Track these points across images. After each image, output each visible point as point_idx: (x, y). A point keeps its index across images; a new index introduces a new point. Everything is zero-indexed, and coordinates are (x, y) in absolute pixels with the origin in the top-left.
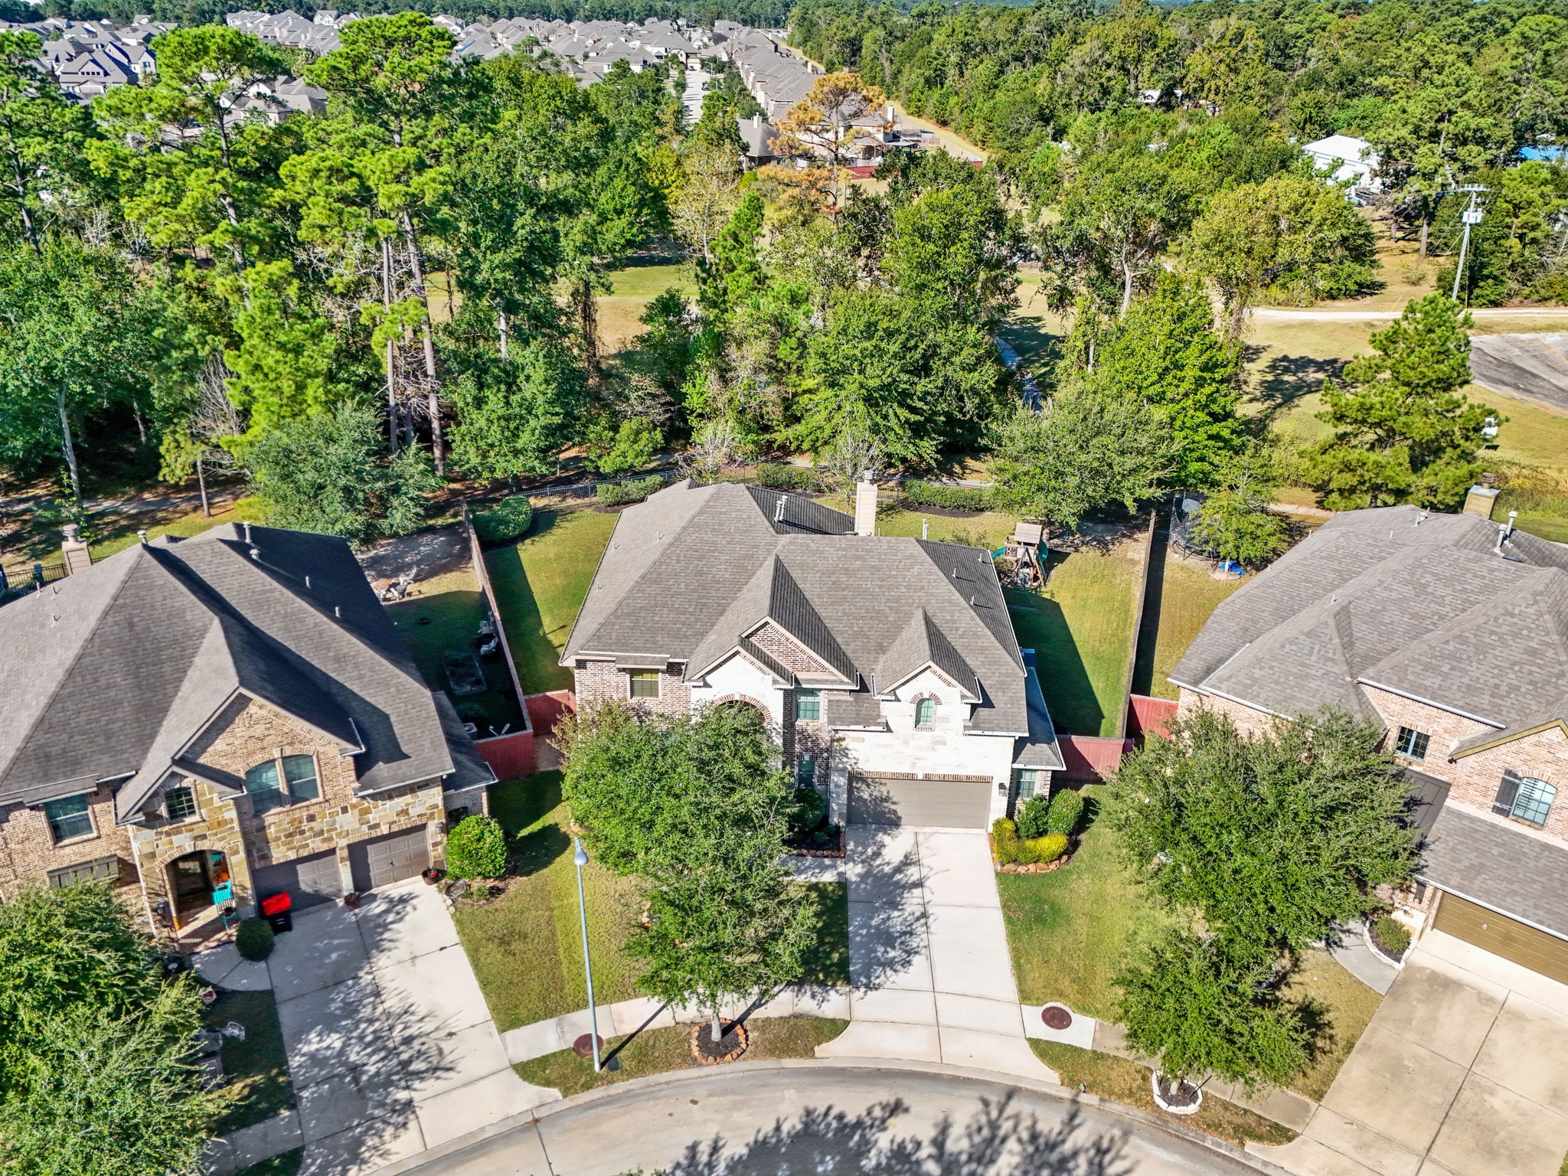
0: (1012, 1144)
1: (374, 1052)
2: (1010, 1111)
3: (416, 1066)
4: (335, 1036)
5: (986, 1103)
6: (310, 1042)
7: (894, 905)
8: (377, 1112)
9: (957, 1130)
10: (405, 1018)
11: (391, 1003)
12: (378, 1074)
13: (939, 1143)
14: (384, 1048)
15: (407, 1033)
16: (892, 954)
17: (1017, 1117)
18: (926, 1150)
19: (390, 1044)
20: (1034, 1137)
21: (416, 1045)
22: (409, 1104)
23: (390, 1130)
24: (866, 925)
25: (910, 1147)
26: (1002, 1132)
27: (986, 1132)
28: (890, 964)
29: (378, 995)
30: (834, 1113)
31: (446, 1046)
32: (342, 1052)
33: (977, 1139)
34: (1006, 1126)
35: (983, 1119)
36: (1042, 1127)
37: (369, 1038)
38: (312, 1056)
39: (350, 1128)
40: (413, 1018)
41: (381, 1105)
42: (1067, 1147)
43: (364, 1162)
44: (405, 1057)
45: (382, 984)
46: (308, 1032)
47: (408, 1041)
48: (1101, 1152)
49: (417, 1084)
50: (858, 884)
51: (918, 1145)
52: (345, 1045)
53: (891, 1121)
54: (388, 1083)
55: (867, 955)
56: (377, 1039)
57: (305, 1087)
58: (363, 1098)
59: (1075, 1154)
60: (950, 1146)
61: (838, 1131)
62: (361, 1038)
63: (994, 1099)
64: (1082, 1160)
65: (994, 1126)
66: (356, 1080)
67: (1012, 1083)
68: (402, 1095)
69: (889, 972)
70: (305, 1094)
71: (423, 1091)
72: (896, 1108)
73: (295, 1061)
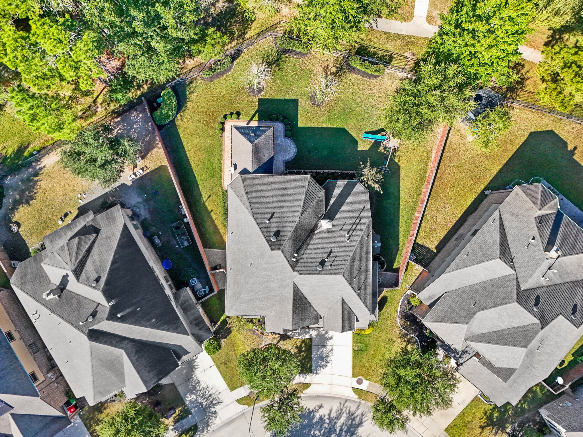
0: (345, 415)
1: (204, 399)
2: (345, 406)
3: (214, 402)
4: (193, 395)
5: (341, 404)
6: (188, 397)
7: (324, 346)
8: (209, 414)
9: (334, 411)
10: (208, 389)
11: (203, 385)
12: (206, 405)
13: (329, 415)
14: (205, 398)
15: (210, 393)
16: (323, 363)
17: (347, 407)
18: (327, 417)
19: (207, 397)
20: (349, 412)
21: (212, 396)
22: (215, 412)
23: (213, 419)
24: (317, 354)
25: (323, 416)
26: (343, 411)
27: (339, 412)
28: (322, 366)
29: (199, 383)
30: (307, 408)
31: (220, 396)
32: (196, 400)
33: (338, 413)
34: (344, 409)
35: (339, 408)
36: (351, 410)
37: (201, 395)
38: (190, 401)
39: (205, 419)
40: (210, 389)
41: (210, 412)
42: (356, 415)
43: (210, 426)
44: (211, 400)
45: (200, 379)
46: (187, 394)
47: (210, 395)
48: (363, 415)
49: (216, 407)
50: (315, 338)
51: (325, 416)
52: (197, 398)
53: (320, 410)
54: (210, 407)
55: (316, 364)
56: (203, 395)
57: (192, 409)
58: (205, 411)
59: (357, 416)
60: (332, 416)
61: (308, 413)
62: (200, 395)
63: (342, 402)
64: (358, 418)
65: (342, 410)
66: (202, 407)
67: (347, 398)
68: (213, 410)
69: (322, 369)
70: (192, 411)
71: (218, 408)
72: (321, 407)
73: (187, 403)
